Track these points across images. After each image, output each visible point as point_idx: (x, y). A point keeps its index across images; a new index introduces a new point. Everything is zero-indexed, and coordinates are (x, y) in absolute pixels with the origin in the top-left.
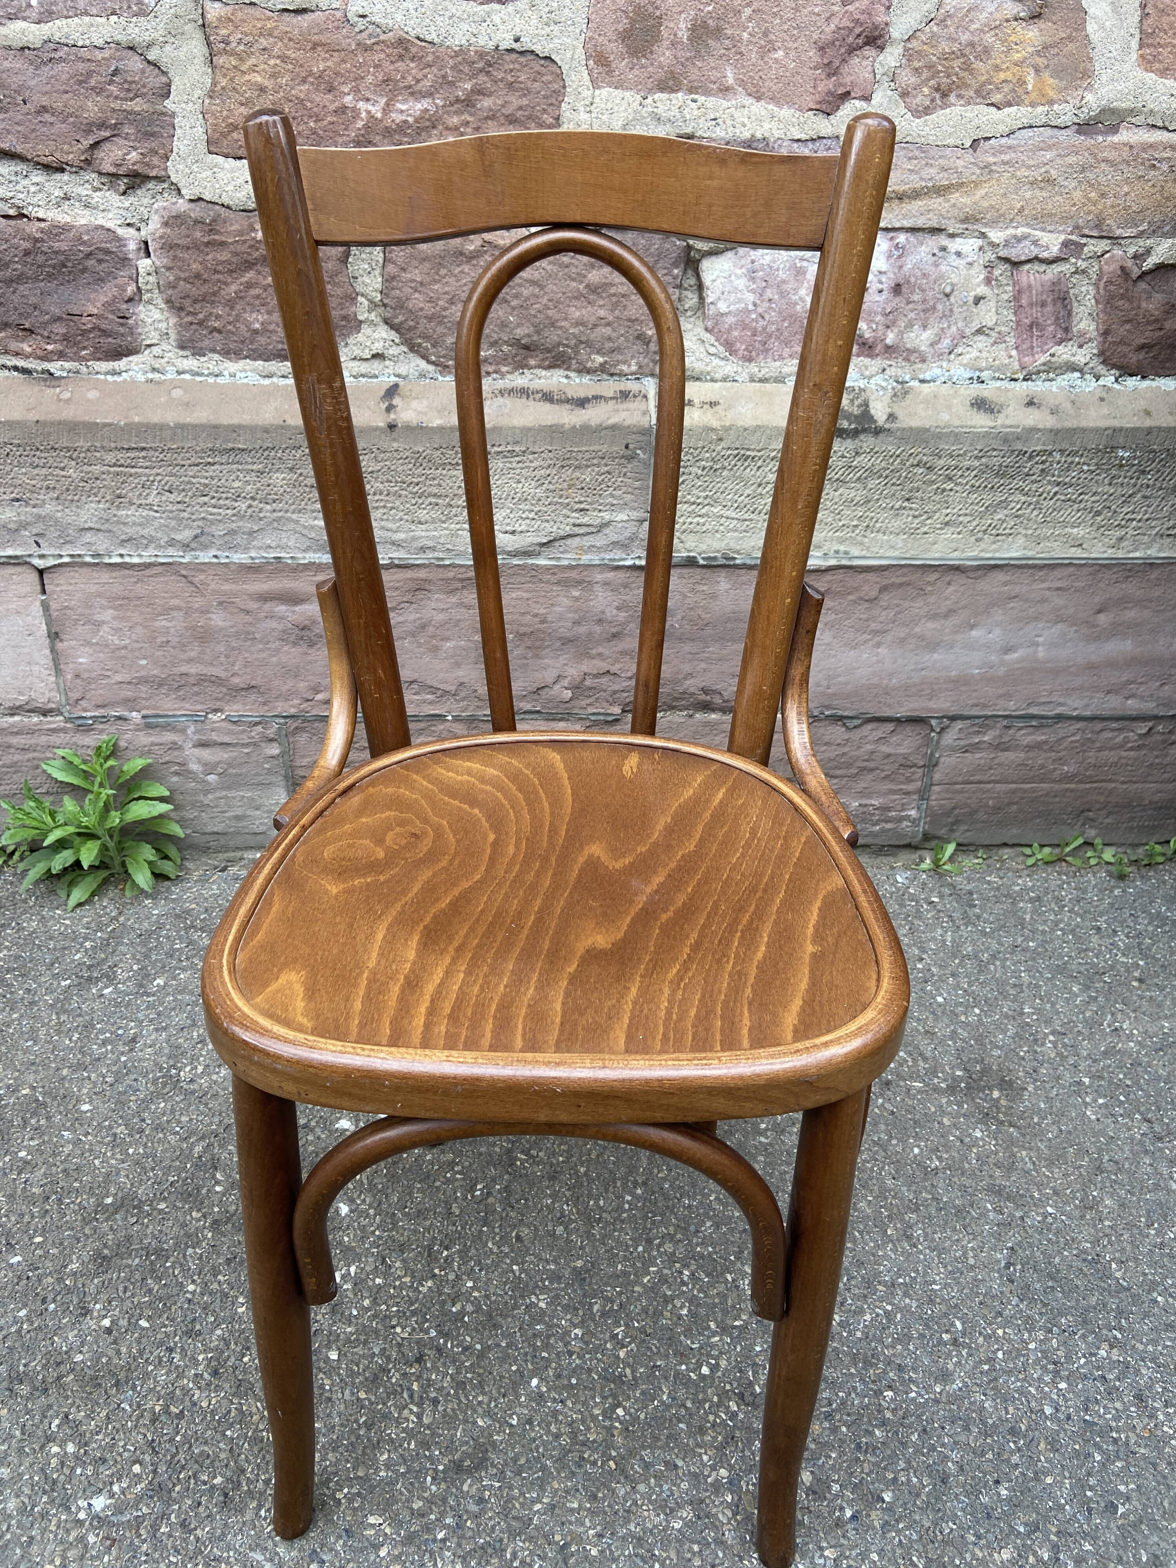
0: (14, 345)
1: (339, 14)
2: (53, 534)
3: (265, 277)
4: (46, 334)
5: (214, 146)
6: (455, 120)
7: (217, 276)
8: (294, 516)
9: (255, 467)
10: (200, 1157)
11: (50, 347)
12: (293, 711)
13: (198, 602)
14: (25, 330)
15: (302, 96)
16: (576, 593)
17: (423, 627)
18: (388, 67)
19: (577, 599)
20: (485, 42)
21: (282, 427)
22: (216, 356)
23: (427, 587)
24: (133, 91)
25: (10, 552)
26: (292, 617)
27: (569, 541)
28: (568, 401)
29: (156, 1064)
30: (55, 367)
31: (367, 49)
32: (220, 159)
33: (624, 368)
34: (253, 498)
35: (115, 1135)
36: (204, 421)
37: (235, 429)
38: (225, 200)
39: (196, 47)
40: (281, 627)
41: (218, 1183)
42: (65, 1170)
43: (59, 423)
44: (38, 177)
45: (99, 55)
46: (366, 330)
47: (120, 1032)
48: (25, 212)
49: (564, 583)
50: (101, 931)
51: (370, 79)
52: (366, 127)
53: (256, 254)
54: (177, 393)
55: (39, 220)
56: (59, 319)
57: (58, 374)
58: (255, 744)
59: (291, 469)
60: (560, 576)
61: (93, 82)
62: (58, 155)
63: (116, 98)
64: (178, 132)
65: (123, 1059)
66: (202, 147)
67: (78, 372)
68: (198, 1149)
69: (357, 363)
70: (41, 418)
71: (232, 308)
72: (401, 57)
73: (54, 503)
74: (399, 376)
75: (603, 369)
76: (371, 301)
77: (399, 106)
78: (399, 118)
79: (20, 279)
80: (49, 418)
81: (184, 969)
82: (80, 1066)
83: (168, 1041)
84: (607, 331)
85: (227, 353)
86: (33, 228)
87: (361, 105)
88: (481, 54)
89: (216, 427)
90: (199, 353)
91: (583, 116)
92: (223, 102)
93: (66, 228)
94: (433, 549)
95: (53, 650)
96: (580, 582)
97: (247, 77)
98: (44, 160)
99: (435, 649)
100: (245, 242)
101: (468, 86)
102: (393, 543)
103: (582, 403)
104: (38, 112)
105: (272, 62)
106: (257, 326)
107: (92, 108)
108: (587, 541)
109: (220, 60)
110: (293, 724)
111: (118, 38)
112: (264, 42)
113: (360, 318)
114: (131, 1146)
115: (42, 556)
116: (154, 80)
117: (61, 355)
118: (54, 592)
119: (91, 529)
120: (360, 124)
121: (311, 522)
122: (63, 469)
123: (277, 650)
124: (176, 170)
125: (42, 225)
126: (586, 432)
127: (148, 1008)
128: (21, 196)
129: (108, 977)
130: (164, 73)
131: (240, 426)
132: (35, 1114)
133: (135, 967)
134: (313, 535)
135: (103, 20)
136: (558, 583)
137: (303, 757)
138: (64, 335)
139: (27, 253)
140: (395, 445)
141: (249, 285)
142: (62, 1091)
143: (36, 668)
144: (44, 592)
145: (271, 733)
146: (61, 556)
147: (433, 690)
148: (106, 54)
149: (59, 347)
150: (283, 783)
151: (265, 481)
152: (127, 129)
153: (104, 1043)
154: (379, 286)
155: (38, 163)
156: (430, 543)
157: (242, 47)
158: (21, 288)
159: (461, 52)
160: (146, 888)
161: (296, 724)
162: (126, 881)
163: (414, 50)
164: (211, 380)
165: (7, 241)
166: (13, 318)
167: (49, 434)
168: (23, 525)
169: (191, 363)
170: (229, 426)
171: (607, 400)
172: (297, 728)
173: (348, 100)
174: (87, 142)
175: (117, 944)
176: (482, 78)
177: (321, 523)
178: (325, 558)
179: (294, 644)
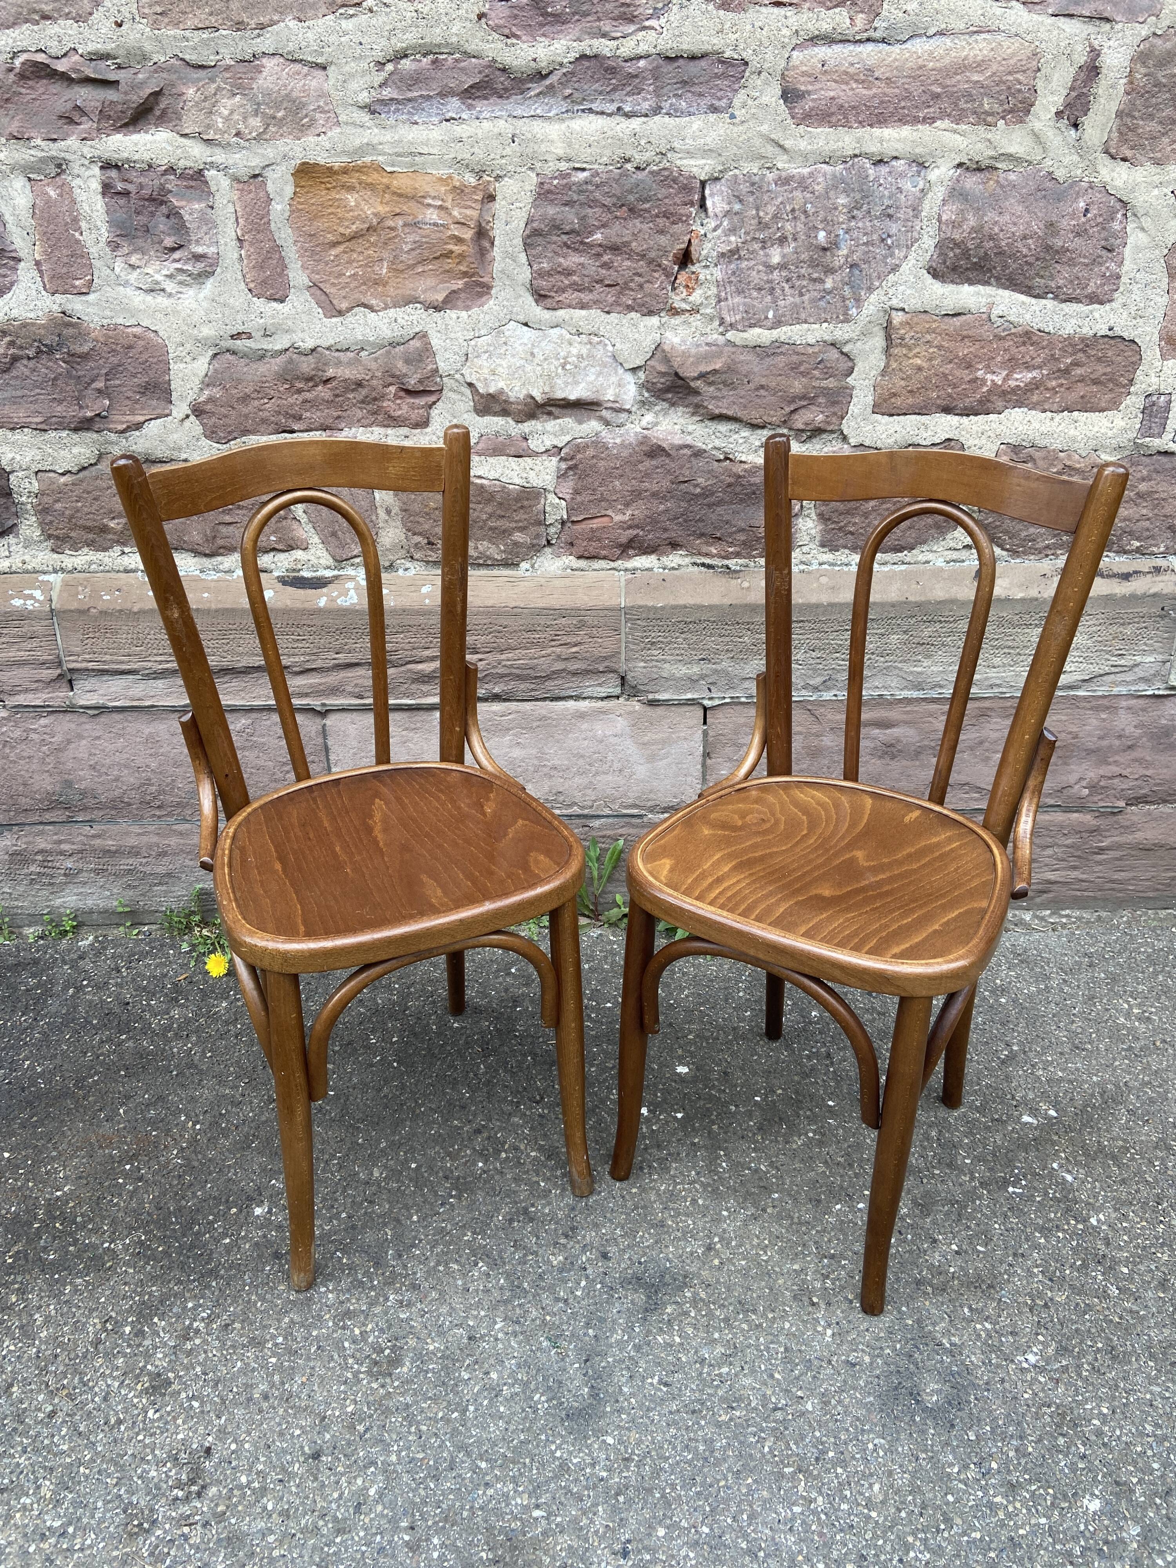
0: (705, 549)
1: (984, 316)
2: (721, 682)
4: (731, 540)
5: (877, 409)
6: (1054, 383)
8: (900, 665)
11: (731, 550)
13: (815, 728)
14: (716, 538)
15: (947, 372)
16: (1104, 716)
17: (981, 743)
18: (1014, 350)
19: (1104, 720)
20: (1087, 331)
21: (906, 603)
22: (847, 551)
23: (989, 713)
24: (828, 373)
25: (689, 696)
26: (882, 737)
27: (1105, 678)
28: (1114, 576)
30: (732, 563)
31: (1001, 338)
32: (879, 417)
33: (1155, 549)
38: (880, 444)
39: (878, 341)
40: (873, 745)
43: (744, 605)
44: (745, 433)
45: (810, 350)
48: (731, 456)
49: (1096, 709)
51: (999, 359)
52: (989, 391)
54: (824, 580)
55: (740, 462)
56: (743, 530)
57: (735, 568)
59: (905, 632)
60: (1094, 703)
61: (802, 369)
62: (764, 418)
63: (817, 379)
64: (855, 400)
66: (870, 410)
69: (951, 552)
70: (732, 602)
72: (1024, 344)
73: (729, 661)
75: (1138, 550)
77: (1016, 376)
78: (1012, 383)
79: (720, 503)
80: (737, 601)
82: (804, 1074)
84: (1147, 524)
85: (856, 548)
86: (739, 469)
87: (989, 377)
88: (1083, 340)
90: (834, 549)
91: (1154, 380)
92: (890, 379)
94: (999, 686)
95: (704, 765)
96: (1108, 708)
97: (911, 361)
98: (755, 422)
101: (1069, 361)
103: (1126, 577)
104: (757, 389)
105: (931, 350)
107: (797, 386)
108: (1119, 678)
109: (895, 351)
111: (826, 338)
112: (928, 337)
115: (711, 699)
116: (844, 365)
117: (737, 555)
118: (713, 724)
120: (984, 389)
122: (741, 637)
124: (847, 426)
125: (745, 466)
126: (1133, 599)
128: (731, 446)
130: (851, 360)
135: (817, 326)
136: (1091, 709)
138: (743, 541)
139: (729, 485)
142: (805, 1092)
143: (689, 779)
144: (705, 723)
146: (723, 698)
148: (816, 349)
149: (738, 549)
152: (821, 400)
155: (749, 424)
156: (998, 682)
157: (912, 341)
158: (720, 509)
159: (1069, 337)
163: (1035, 338)
164: (846, 568)
165: (718, 478)
166: (709, 530)
167: (737, 613)
168: (703, 677)
169: (829, 557)
171: (1145, 574)
173: (980, 373)
174: (788, 410)
176: (1080, 355)
177: (919, 669)
178: (915, 694)
179: (880, 757)
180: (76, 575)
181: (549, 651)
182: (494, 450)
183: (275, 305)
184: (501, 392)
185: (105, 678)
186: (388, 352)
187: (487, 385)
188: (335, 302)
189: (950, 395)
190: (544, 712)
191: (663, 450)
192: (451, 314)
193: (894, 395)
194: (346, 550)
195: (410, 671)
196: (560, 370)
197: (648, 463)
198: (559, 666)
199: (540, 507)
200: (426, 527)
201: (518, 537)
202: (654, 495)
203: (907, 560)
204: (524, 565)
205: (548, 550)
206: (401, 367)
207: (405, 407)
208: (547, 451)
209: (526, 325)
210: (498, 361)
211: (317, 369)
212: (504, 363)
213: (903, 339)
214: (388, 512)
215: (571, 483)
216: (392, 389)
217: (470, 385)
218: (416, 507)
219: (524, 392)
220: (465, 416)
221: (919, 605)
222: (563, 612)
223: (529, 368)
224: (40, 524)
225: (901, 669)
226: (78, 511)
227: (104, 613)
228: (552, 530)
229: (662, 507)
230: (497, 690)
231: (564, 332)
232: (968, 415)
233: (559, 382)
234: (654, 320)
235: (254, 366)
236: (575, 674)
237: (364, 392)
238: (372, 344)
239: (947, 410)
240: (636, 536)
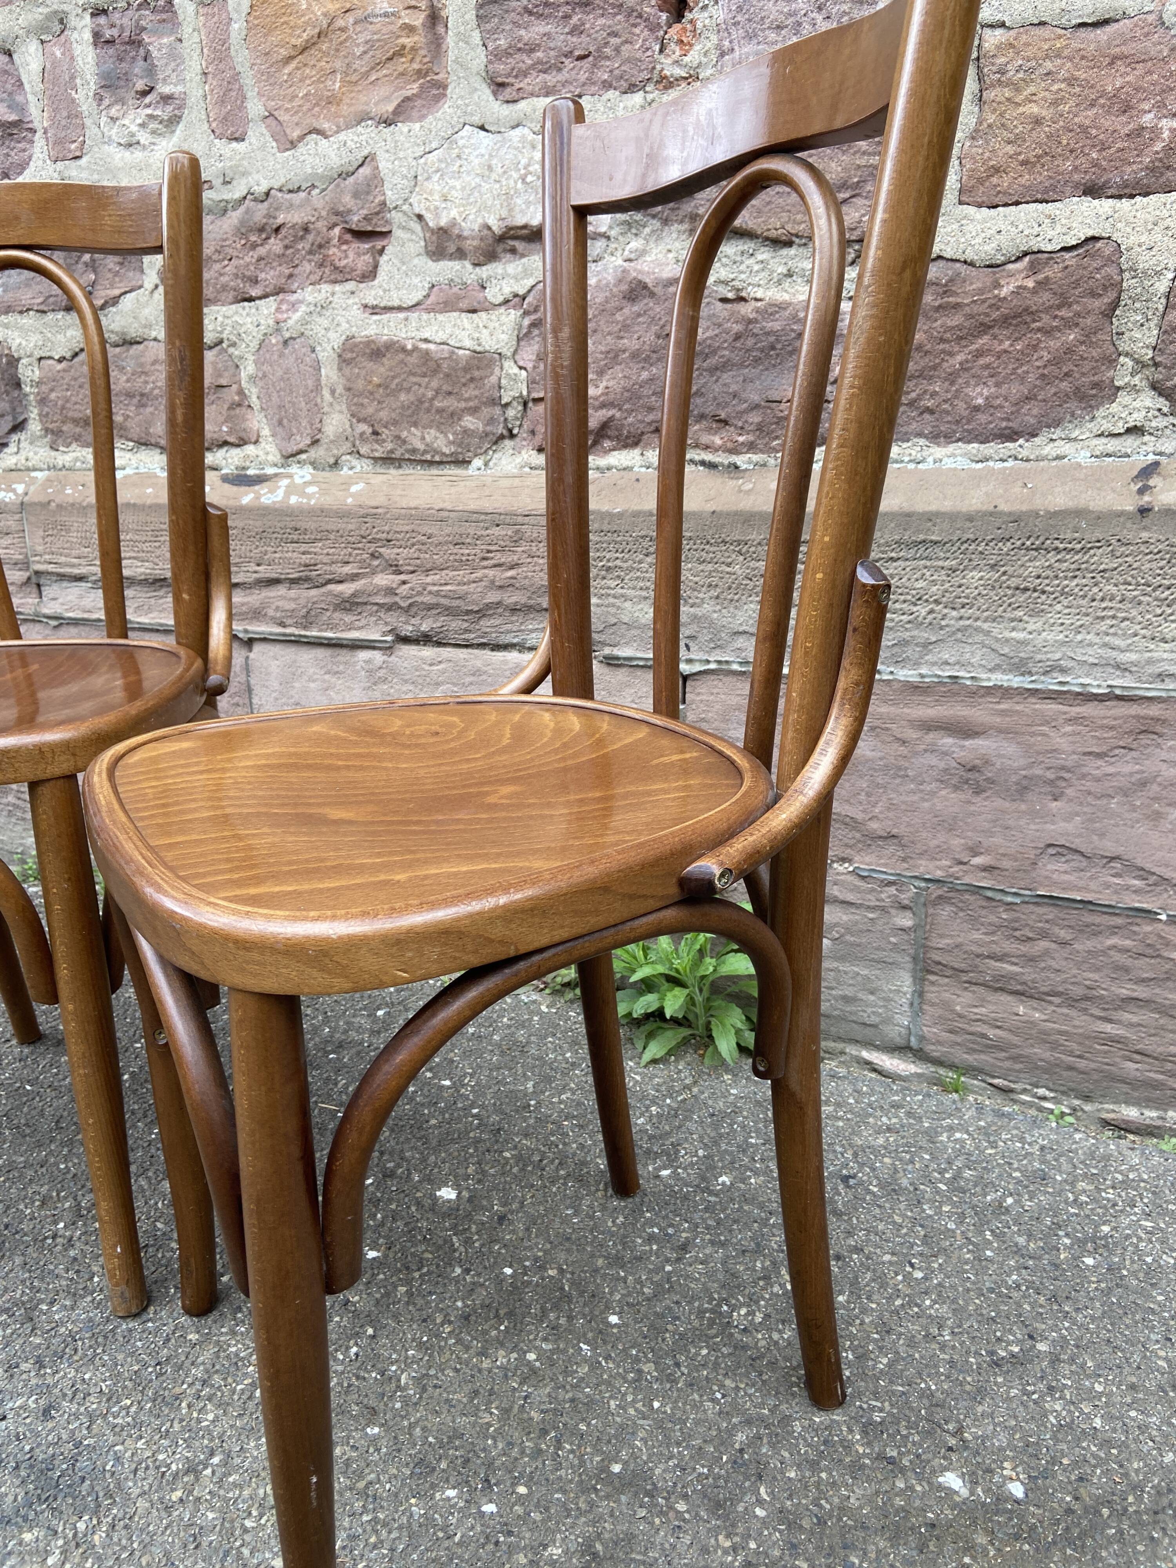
0: (705, 438)
1: (1152, 18)
2: (705, 636)
3: (1001, 342)
4: (740, 424)
5: (965, 195)
7: (941, 346)
8: (986, 626)
9: (947, 564)
10: (741, 1451)
11: (741, 439)
12: (939, 874)
14: (720, 421)
15: (1087, 122)
17: (1143, 784)
21: (991, 514)
22: (922, 441)
23: (1158, 729)
26: (959, 754)
29: (706, 1290)
30: (741, 460)
32: (971, 210)
34: (937, 602)
35: (640, 1371)
36: (896, 509)
37: (931, 517)
38: (970, 255)
40: (942, 765)
41: (760, 1502)
42: (572, 1400)
43: (736, 513)
44: (764, 254)
46: (1123, 398)
47: (670, 1231)
48: (744, 294)
50: (671, 1097)
52: (1167, 148)
53: (995, 315)
55: (756, 300)
56: (757, 406)
57: (744, 467)
58: (883, 909)
59: (993, 566)
62: (789, 227)
63: (864, 153)
65: (668, 1268)
66: (953, 197)
67: (764, 465)
68: (741, 1437)
69: (1103, 440)
70: (718, 509)
71: (952, 383)
73: (712, 602)
74: (1161, 454)
76: (1137, 361)
79: (725, 366)
80: (726, 508)
81: (756, 1173)
82: (617, 1261)
83: (724, 1263)
85: (937, 437)
86: (748, 310)
87: (1165, 123)
89: (909, 515)
92: (987, 142)
93: (781, 307)
97: (1021, 109)
98: (774, 235)
99: (1158, 816)
100: (984, 301)
102: (1118, 667)
105: (1055, 87)
106: (980, 401)
109: (992, 95)
110: (936, 891)
112: (1048, 65)
113: (1117, 384)
114: (656, 1397)
115: (689, 661)
117: (751, 447)
118: (693, 702)
119: (745, 632)
120: (1158, 146)
121: (1007, 634)
122: (729, 565)
123: (933, 793)
125: (759, 304)
127: (706, 1209)
128: (743, 276)
129: (668, 1155)
131: (937, 514)
132: (556, 1307)
133: (701, 1153)
134: (1006, 650)
137: (941, 936)
138: (759, 424)
139: (737, 337)
140: (1145, 535)
141: (979, 354)
142: (592, 1287)
144: (683, 701)
145: (905, 898)
146: (708, 662)
147: (1143, 873)
149: (751, 438)
150: (910, 966)
151: (956, 581)
153: (651, 1239)
154: (1153, 341)
155: (767, 239)
157: (1021, 75)
158: (725, 376)
160: (729, 1060)
161: (940, 892)
162: (707, 1047)
164: (911, 466)
165: (720, 325)
166: (710, 408)
167: (723, 526)
170: (923, 514)
172: (940, 897)
173: (1147, 119)
175: (686, 1119)
177: (1020, 636)
178: (1017, 681)
179: (956, 788)
180: (64, 472)
181: (479, 574)
182: (445, 303)
183: (234, 144)
184: (453, 223)
185: (65, 584)
186: (338, 186)
187: (437, 216)
188: (288, 131)
189: (1095, 164)
190: (479, 663)
191: (645, 287)
192: (402, 127)
193: (997, 170)
194: (292, 442)
195: (330, 593)
196: (520, 185)
197: (629, 310)
198: (493, 597)
199: (493, 379)
200: (370, 410)
201: (469, 422)
202: (635, 355)
203: (1024, 453)
204: (477, 462)
205: (508, 443)
206: (348, 200)
207: (351, 255)
208: (506, 302)
209: (482, 128)
210: (452, 182)
211: (269, 216)
212: (458, 184)
213: (1002, 72)
214: (333, 392)
215: (536, 347)
216: (337, 231)
217: (420, 217)
218: (360, 384)
219: (480, 220)
220: (416, 261)
221: (1016, 519)
222: (496, 519)
223: (486, 186)
224: (40, 415)
225: (988, 633)
226: (67, 401)
227: (60, 506)
228: (511, 413)
229: (645, 375)
230: (425, 627)
231: (526, 131)
232: (1132, 196)
233: (519, 201)
234: (637, 98)
235: (218, 223)
236: (514, 610)
237: (310, 237)
238: (322, 177)
239: (1093, 191)
240: (611, 419)
